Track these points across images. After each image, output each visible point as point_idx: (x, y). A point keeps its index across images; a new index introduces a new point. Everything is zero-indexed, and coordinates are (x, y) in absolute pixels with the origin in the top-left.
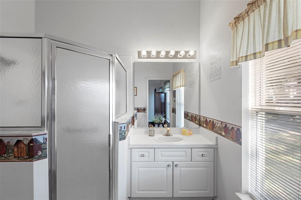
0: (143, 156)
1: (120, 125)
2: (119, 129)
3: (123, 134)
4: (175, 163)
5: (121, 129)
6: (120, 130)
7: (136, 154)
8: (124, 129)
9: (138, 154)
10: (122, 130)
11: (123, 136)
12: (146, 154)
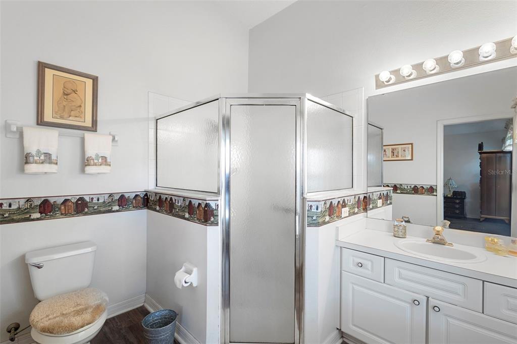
0: (360, 265)
1: (310, 202)
2: (307, 208)
3: (314, 218)
4: (433, 302)
5: (311, 208)
6: (308, 211)
7: (350, 259)
8: (317, 209)
9: (353, 260)
10: (313, 210)
11: (314, 220)
12: (368, 264)
